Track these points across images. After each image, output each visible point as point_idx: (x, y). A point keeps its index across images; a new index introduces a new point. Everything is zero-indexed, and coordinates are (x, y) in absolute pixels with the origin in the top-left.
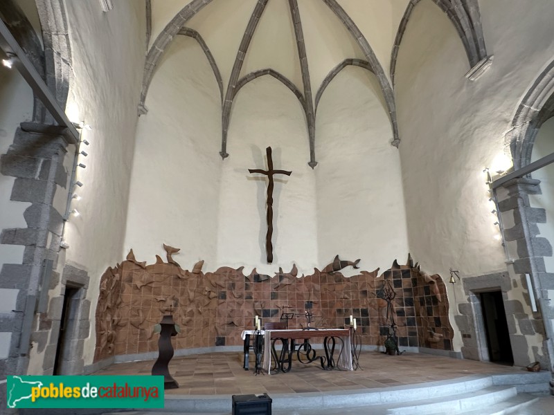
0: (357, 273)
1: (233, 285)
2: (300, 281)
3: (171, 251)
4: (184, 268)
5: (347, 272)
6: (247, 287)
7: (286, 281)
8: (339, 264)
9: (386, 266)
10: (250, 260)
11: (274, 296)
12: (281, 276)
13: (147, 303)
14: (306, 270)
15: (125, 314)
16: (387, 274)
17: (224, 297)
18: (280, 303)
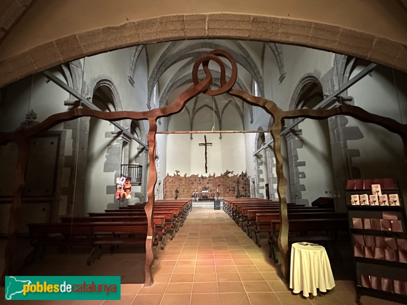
0: (232, 175)
1: (196, 180)
2: (216, 178)
3: (178, 172)
4: (181, 176)
5: (230, 175)
6: (200, 181)
7: (212, 179)
8: (228, 173)
9: (240, 173)
10: (201, 173)
11: (208, 183)
12: (210, 177)
13: (172, 186)
14: (218, 175)
15: (168, 189)
16: (240, 176)
17: (193, 183)
18: (210, 185)
